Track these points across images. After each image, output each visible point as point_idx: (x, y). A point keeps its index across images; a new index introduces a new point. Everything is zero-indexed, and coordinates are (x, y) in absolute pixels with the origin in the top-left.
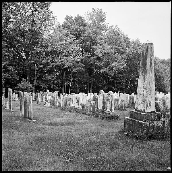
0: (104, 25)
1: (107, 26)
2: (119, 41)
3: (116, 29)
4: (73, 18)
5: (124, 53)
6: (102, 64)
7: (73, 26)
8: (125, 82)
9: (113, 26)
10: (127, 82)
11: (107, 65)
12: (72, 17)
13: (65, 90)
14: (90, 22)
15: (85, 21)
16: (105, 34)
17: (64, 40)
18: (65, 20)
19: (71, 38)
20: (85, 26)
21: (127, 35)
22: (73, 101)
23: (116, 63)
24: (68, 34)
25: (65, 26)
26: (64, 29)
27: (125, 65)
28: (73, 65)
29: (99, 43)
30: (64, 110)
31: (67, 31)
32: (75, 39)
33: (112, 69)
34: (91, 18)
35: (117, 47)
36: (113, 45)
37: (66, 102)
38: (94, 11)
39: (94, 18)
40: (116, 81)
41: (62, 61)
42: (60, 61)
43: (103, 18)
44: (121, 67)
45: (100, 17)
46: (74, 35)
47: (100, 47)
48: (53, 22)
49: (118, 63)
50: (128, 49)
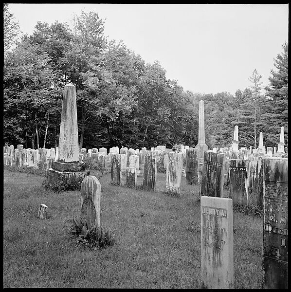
0: (101, 38)
1: (105, 41)
2: (124, 66)
3: (120, 47)
4: (49, 26)
5: (133, 84)
6: (96, 102)
7: (49, 38)
8: (137, 130)
9: (114, 41)
10: (142, 131)
11: (105, 104)
12: (46, 25)
14: (79, 33)
15: (71, 30)
17: (32, 61)
18: (36, 30)
19: (43, 60)
20: (69, 40)
21: (139, 56)
22: (27, 157)
23: (120, 100)
24: (39, 53)
25: (36, 40)
26: (31, 44)
27: (135, 104)
28: (48, 104)
29: (91, 69)
31: (36, 47)
32: (51, 61)
33: (112, 109)
34: (80, 27)
35: (121, 74)
36: (116, 72)
37: (18, 159)
38: (84, 15)
39: (85, 27)
41: (29, 97)
42: (26, 96)
43: (100, 27)
44: (128, 107)
45: (95, 25)
46: (48, 54)
47: (92, 74)
48: (14, 31)
49: (123, 100)
50: (141, 77)
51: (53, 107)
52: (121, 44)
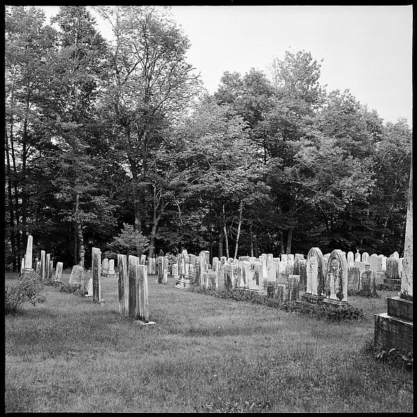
0: (315, 89)
1: (322, 93)
2: (354, 127)
3: (345, 99)
4: (242, 78)
5: (367, 154)
6: (313, 183)
7: (241, 95)
8: (373, 223)
9: (337, 92)
10: (380, 225)
11: (326, 185)
12: (237, 75)
13: (224, 247)
14: (282, 85)
15: (269, 82)
16: (319, 111)
17: (220, 129)
18: (222, 84)
19: (237, 126)
20: (269, 95)
21: (375, 111)
22: (244, 275)
23: (350, 180)
24: (228, 116)
25: (223, 98)
26: (219, 104)
27: (372, 184)
28: (243, 189)
29: (305, 135)
30: (224, 297)
31: (227, 108)
32: (247, 127)
33: (339, 194)
34: (284, 75)
35: (350, 141)
36: (340, 137)
37: (228, 277)
38: (289, 57)
39: (291, 74)
40: (351, 225)
41: (217, 180)
42: (212, 179)
43: (314, 73)
44: (363, 190)
45: (305, 70)
46: (243, 118)
47: (309, 142)
48: (194, 88)
49: (354, 179)
50: (378, 144)
51: (251, 193)
52: (347, 95)
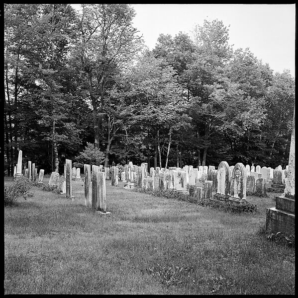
0: (225, 47)
1: (230, 50)
2: (252, 75)
3: (247, 55)
4: (173, 38)
5: (261, 95)
6: (222, 116)
7: (172, 51)
8: (265, 145)
9: (241, 50)
10: (269, 146)
11: (231, 117)
12: (169, 36)
13: (158, 160)
14: (201, 44)
15: (192, 42)
16: (227, 63)
17: (157, 76)
18: (158, 43)
19: (169, 73)
20: (192, 51)
21: (267, 65)
22: (173, 180)
23: (248, 113)
24: (163, 66)
25: (159, 53)
26: (156, 57)
27: (264, 117)
28: (173, 119)
29: (217, 81)
30: (159, 196)
31: (161, 60)
32: (176, 75)
33: (240, 124)
34: (203, 37)
35: (248, 85)
36: (242, 82)
37: (162, 182)
38: (207, 24)
39: (208, 36)
40: (249, 146)
41: (154, 112)
42: (150, 112)
43: (224, 36)
44: (258, 121)
45: (219, 33)
46: (173, 67)
47: (219, 86)
48: (138, 46)
49: (252, 113)
50: (269, 88)
51: (178, 122)
52: (247, 52)
